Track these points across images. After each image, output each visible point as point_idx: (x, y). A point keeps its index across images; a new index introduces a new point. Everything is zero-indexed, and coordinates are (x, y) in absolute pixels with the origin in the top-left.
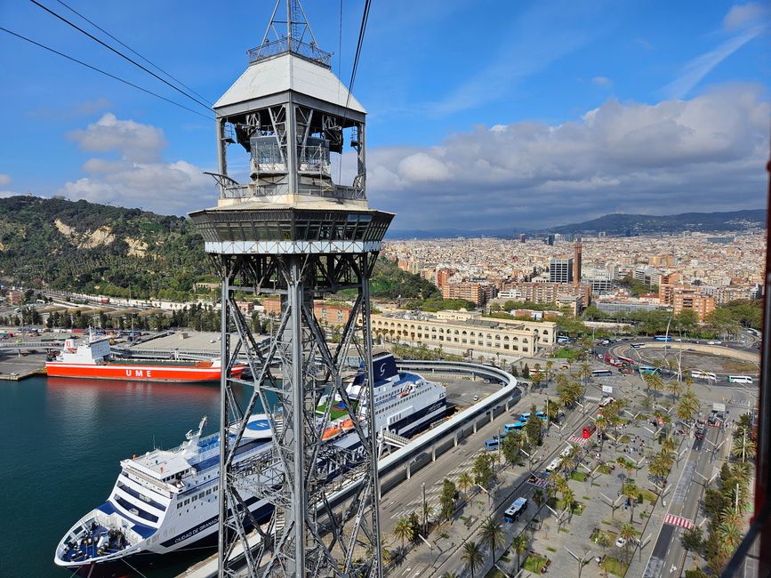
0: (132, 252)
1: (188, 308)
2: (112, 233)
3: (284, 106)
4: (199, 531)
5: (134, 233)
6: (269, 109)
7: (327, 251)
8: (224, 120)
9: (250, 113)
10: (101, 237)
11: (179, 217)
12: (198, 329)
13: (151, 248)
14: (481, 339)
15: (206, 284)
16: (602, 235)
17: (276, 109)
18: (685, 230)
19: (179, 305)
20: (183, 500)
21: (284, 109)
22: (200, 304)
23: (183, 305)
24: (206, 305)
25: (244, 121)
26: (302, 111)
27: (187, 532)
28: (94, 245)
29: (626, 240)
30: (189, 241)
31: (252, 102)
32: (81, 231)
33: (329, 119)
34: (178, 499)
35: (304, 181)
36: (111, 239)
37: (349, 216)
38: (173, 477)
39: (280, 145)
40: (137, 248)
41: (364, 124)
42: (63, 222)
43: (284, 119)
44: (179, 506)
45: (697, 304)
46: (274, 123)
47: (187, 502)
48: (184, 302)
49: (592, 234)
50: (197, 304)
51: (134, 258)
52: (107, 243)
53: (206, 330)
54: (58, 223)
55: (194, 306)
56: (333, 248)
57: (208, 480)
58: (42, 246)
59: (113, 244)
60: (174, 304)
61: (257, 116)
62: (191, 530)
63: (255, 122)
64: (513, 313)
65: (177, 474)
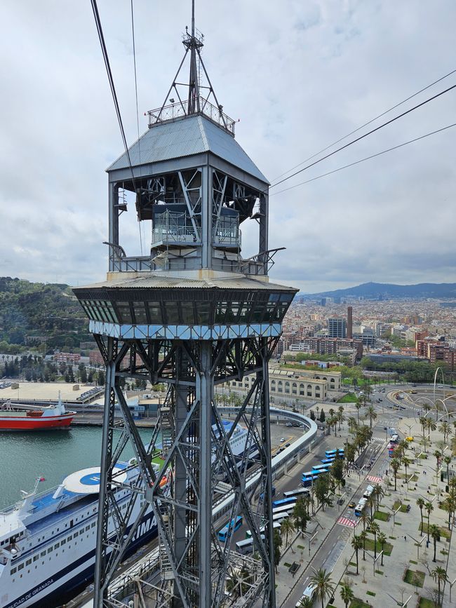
1: (20, 359)
3: (200, 170)
4: (32, 596)
6: (180, 173)
7: (245, 336)
8: (119, 184)
9: (153, 177)
12: (29, 380)
14: (280, 386)
15: (36, 338)
16: (361, 299)
17: (188, 173)
18: (422, 296)
19: (11, 356)
20: (16, 565)
21: (199, 174)
22: (31, 356)
23: (15, 357)
24: (35, 357)
25: (145, 186)
26: (218, 177)
27: (20, 599)
29: (380, 303)
31: (157, 165)
33: (239, 188)
34: (12, 564)
35: (218, 254)
37: (272, 295)
38: (7, 541)
39: (192, 213)
41: (268, 195)
43: (200, 184)
44: (13, 572)
45: (447, 357)
46: (185, 189)
47: (21, 567)
48: (15, 354)
49: (353, 298)
50: (28, 356)
53: (36, 381)
55: (24, 358)
56: (251, 332)
57: (42, 541)
60: (6, 356)
61: (161, 181)
62: (24, 596)
63: (159, 188)
64: (303, 363)
65: (11, 538)
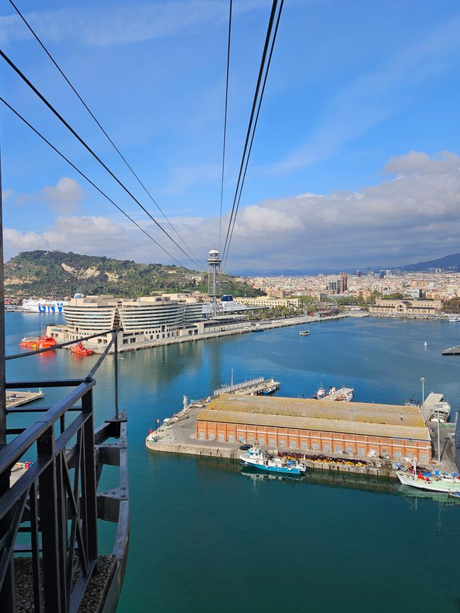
0: (110, 280)
2: (98, 270)
5: (110, 270)
10: (91, 272)
11: (131, 261)
13: (121, 278)
28: (88, 277)
30: (140, 274)
32: (79, 270)
36: (98, 273)
40: (112, 277)
42: (67, 264)
51: (112, 283)
52: (96, 275)
54: (63, 265)
58: (57, 278)
59: (100, 275)
